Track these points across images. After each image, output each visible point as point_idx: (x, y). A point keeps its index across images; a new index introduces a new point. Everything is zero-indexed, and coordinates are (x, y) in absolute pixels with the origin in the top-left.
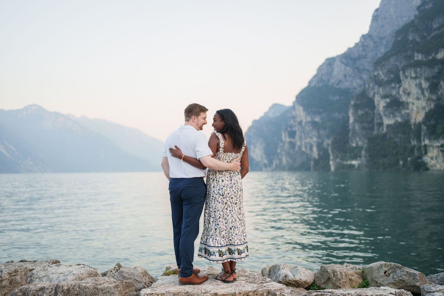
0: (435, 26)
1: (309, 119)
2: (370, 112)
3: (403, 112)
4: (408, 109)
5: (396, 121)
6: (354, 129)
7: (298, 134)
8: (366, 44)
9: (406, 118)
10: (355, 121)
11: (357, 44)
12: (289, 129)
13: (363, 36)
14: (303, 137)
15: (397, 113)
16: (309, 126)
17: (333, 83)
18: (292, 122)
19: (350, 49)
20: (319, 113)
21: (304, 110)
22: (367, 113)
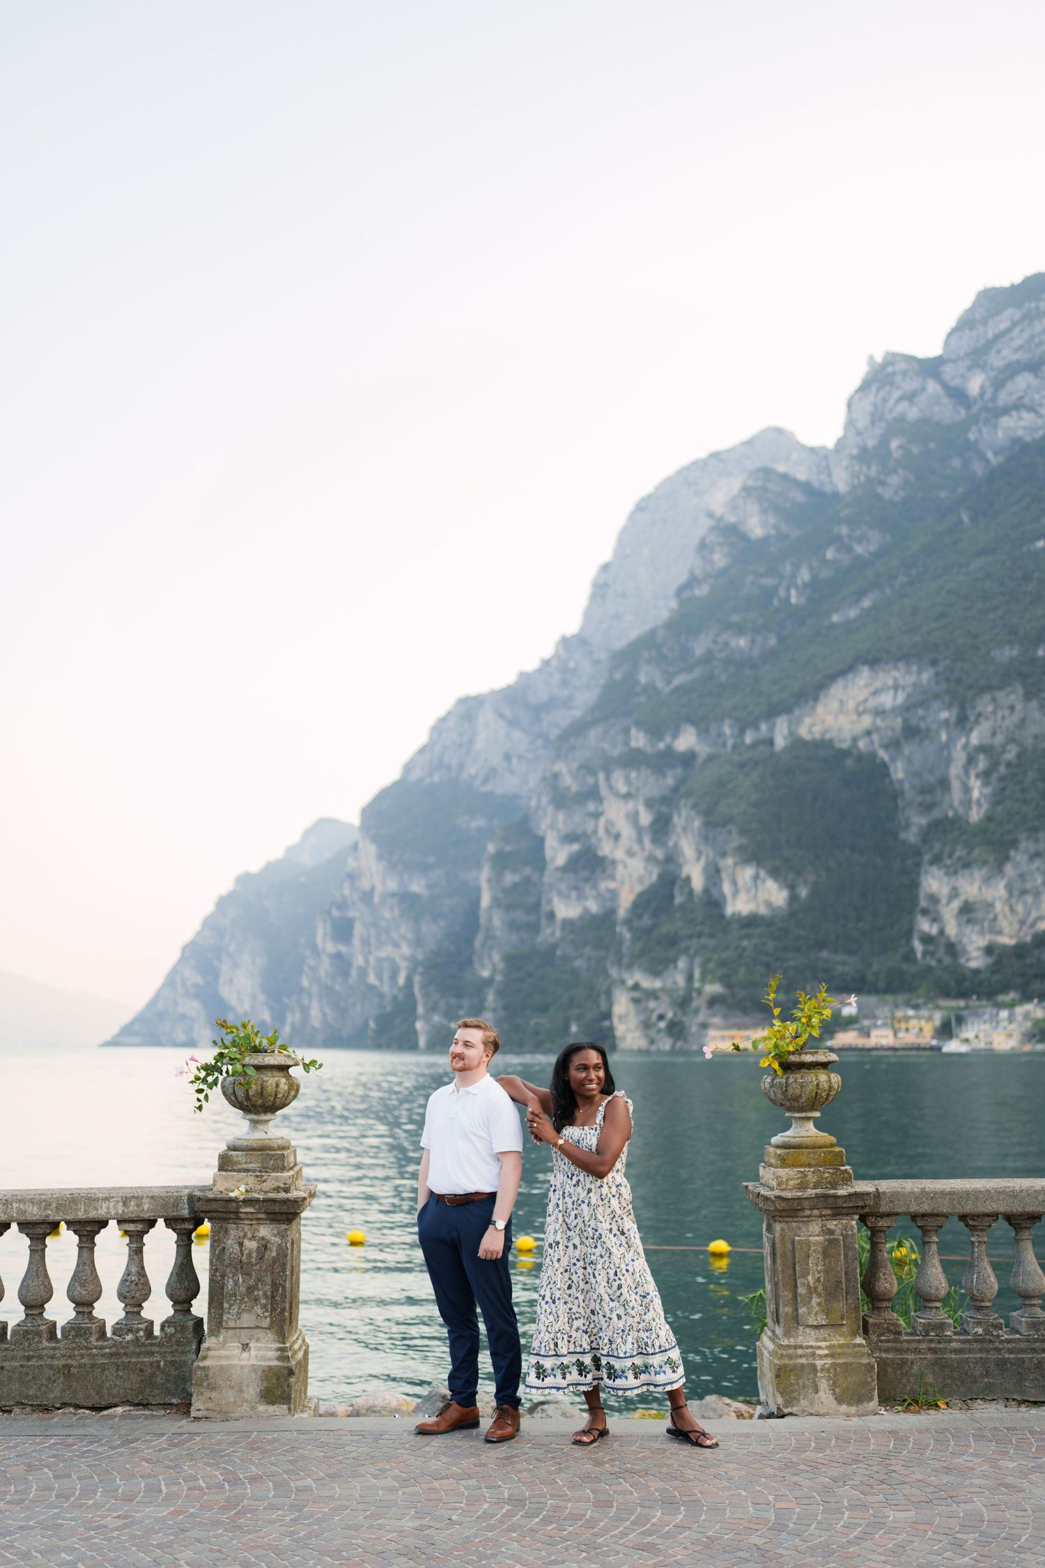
0: (700, 647)
1: (392, 885)
2: (535, 877)
3: (604, 885)
4: (612, 877)
5: (586, 910)
6: (488, 929)
7: (358, 929)
8: (572, 665)
9: (608, 904)
10: (496, 902)
11: (546, 663)
12: (335, 913)
13: (565, 642)
14: (373, 941)
15: (588, 890)
16: (391, 909)
17: (473, 778)
18: (346, 892)
19: (523, 675)
20: (425, 869)
21: (380, 857)
22: (527, 881)
